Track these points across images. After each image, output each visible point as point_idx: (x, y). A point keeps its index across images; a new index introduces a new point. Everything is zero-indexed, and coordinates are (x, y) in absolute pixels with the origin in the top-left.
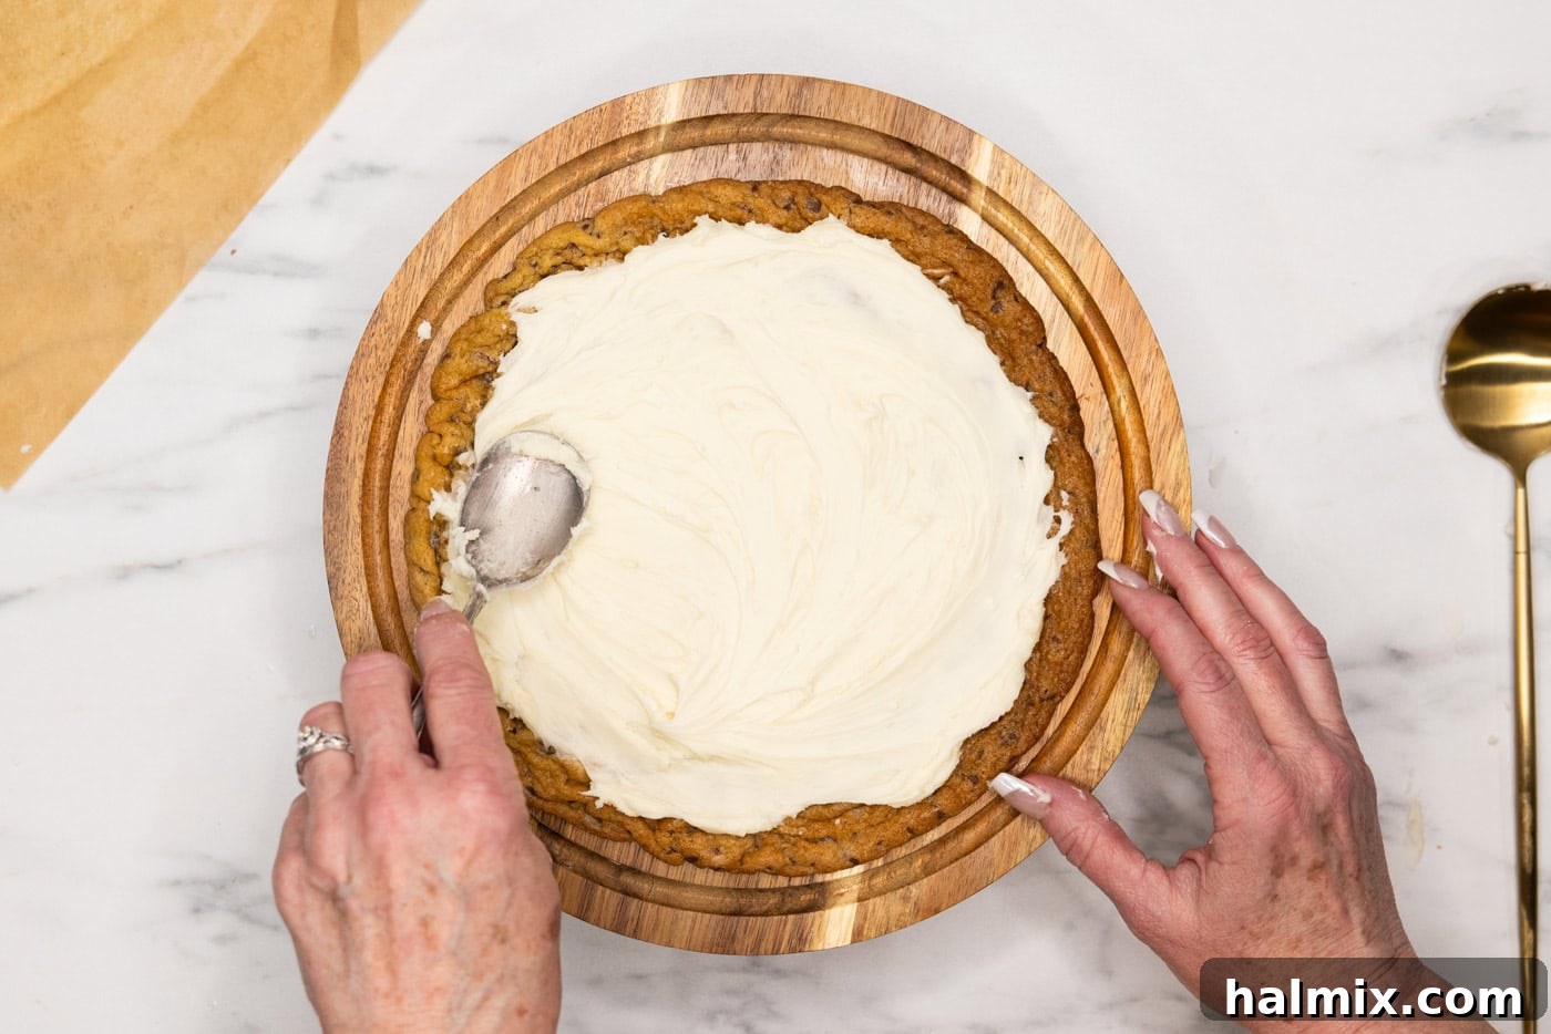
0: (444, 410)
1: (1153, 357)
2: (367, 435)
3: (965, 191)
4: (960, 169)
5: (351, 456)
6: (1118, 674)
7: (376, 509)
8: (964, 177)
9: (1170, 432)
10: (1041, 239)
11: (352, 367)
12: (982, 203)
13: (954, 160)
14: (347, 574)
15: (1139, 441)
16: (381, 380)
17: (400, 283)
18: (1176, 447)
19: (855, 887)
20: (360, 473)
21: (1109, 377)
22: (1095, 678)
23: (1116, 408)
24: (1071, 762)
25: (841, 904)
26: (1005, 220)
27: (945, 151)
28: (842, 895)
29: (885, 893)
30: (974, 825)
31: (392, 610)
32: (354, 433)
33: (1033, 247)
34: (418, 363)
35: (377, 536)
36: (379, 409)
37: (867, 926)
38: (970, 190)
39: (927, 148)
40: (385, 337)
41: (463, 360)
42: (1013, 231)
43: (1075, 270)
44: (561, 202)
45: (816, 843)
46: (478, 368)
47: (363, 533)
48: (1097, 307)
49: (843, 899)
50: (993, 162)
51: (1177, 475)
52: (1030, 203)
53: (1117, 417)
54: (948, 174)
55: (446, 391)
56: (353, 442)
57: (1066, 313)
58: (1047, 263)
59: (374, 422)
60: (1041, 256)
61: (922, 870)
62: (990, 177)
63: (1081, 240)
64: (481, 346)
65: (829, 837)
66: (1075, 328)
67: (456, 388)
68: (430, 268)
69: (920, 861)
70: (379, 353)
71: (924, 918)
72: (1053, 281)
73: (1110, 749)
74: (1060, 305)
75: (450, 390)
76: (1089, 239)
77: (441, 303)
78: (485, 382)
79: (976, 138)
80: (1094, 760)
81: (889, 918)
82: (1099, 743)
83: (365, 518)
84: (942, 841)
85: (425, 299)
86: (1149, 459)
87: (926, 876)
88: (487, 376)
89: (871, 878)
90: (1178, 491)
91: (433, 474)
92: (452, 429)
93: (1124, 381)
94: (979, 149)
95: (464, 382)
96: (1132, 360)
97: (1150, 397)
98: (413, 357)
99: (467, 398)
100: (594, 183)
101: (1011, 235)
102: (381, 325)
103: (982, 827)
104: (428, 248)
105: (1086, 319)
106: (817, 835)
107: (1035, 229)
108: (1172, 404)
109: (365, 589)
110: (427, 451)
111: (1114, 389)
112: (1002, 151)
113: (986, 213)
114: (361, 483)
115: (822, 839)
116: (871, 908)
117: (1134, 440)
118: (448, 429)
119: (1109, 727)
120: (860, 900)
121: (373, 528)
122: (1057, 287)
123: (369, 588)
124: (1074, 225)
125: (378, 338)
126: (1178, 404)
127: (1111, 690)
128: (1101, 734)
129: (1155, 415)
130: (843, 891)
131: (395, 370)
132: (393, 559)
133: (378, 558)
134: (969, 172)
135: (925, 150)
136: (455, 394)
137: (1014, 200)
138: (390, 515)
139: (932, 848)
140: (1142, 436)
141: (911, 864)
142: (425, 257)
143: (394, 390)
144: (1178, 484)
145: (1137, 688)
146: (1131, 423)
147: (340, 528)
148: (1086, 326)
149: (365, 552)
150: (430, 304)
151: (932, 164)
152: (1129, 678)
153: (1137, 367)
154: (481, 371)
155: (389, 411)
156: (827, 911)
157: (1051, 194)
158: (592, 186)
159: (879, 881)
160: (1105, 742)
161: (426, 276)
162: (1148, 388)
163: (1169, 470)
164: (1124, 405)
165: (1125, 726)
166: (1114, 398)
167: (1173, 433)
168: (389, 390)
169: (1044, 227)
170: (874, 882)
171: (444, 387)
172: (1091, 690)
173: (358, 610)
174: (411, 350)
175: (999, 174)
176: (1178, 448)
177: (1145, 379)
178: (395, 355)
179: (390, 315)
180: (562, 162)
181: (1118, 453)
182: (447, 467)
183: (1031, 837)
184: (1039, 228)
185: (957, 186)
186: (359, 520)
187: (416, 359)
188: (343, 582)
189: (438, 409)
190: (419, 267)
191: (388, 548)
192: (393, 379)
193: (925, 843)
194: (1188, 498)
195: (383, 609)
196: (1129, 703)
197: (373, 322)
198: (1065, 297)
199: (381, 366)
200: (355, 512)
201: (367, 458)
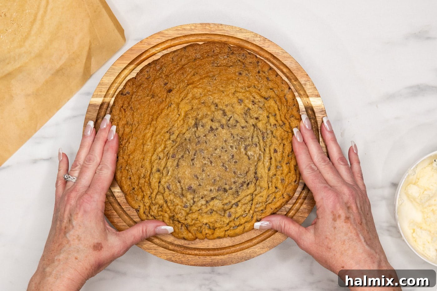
0: (199, 235)
1: (142, 43)
2: (204, 257)
3: (106, 104)
4: (100, 106)
5: (210, 260)
6: (232, 37)
7: (224, 251)
8: (102, 104)
9: (162, 35)
10: (115, 80)
11: (186, 265)
12: (108, 98)
13: (98, 108)
14: (243, 255)
15: (167, 43)
16: (188, 256)
17: (160, 255)
18: (166, 32)
19: (305, 99)
20: (215, 257)
21: (150, 54)
22: (234, 43)
23: (158, 51)
24: (259, 46)
25: (310, 102)
26: (112, 91)
27: (96, 111)
28: (307, 102)
29: (305, 90)
30: (281, 69)
31: (252, 241)
32: (204, 261)
33: (118, 82)
34: (181, 246)
35: (232, 249)
36: (196, 255)
37: (315, 94)
38: (106, 102)
39: (96, 116)
40: (176, 257)
41: (184, 234)
42: (115, 88)
43: (122, 69)
44: (129, 215)
45: (287, 100)
46: (185, 229)
47: (231, 253)
48: (131, 61)
49: (309, 102)
50: (97, 97)
51: (174, 31)
52: (106, 85)
53: (161, 50)
54: (102, 109)
55: (194, 236)
56: (207, 260)
57: (135, 70)
58: (122, 77)
59: (200, 256)
60: (120, 79)
61: (297, 81)
62: (101, 97)
63: (114, 69)
64: (179, 230)
65: (285, 97)
66: (138, 67)
67: (192, 233)
68: (154, 248)
69: (294, 82)
70: (180, 258)
71: (310, 79)
72: (127, 75)
73: (253, 35)
74: (133, 71)
75: (193, 235)
76: (113, 67)
77: (164, 243)
78: (188, 226)
79: (91, 103)
80: (257, 39)
81: (312, 88)
82: (252, 39)
83: (227, 253)
84: (287, 77)
85: (163, 248)
86: (171, 39)
87: (298, 80)
88: (186, 226)
89: (301, 95)
90: (178, 29)
91: (217, 233)
92: (204, 232)
93: (151, 50)
94: (94, 102)
95: (190, 232)
96: (144, 49)
97: (154, 42)
98: (180, 248)
99: (194, 230)
100: (122, 207)
101: (116, 89)
102: (173, 259)
103: (282, 67)
104: (149, 250)
105: (135, 64)
106: (285, 101)
107: (113, 82)
108: (155, 35)
109: (247, 250)
110: (211, 237)
111: (153, 53)
112: (93, 95)
113: (111, 97)
114: (218, 256)
115: (286, 99)
116: (310, 94)
117: (167, 44)
118: (204, 233)
119: (247, 37)
120: (308, 97)
121: (229, 251)
122: (128, 73)
123: (246, 248)
124: (110, 72)
125: (176, 259)
126: (154, 34)
127: (237, 38)
128: (250, 38)
129: (159, 40)
130: (306, 102)
131: (184, 252)
132: (237, 244)
133: (238, 248)
134: (101, 103)
135: (97, 117)
136: (194, 233)
137: (106, 90)
138: (225, 246)
139: (290, 80)
140: (165, 42)
141: (295, 85)
142: (151, 250)
143: (190, 252)
144: (177, 30)
145: (235, 31)
146: (162, 46)
147: (231, 260)
148: (137, 63)
149: (236, 252)
150: (165, 246)
151: (100, 114)
152: (232, 34)
153: (147, 47)
154: (185, 228)
155: (196, 252)
156: (313, 105)
157: (103, 80)
158: (123, 207)
159: (302, 93)
160: (252, 37)
161: (157, 249)
162: (152, 43)
163: (173, 33)
164: (157, 49)
165: (246, 32)
166: (156, 52)
167: (163, 34)
168: (190, 253)
169: (112, 80)
170: (302, 94)
171: (192, 237)
172: (238, 44)
173: (253, 251)
174: (178, 249)
175: (100, 95)
176: (167, 32)
177: (149, 44)
178: (180, 253)
179: (170, 257)
180: (118, 217)
181: (171, 48)
182: (214, 230)
183: (282, 53)
184: (113, 81)
185: (105, 106)
186: (228, 255)
187: (180, 247)
188: (246, 256)
189: (199, 237)
190: (155, 251)
191: (234, 245)
192: (187, 253)
193: (289, 82)
194: (180, 26)
195: (252, 244)
196: (239, 32)
197: (172, 261)
198: (130, 71)
199: (184, 257)
200: (226, 256)
201: (210, 256)
